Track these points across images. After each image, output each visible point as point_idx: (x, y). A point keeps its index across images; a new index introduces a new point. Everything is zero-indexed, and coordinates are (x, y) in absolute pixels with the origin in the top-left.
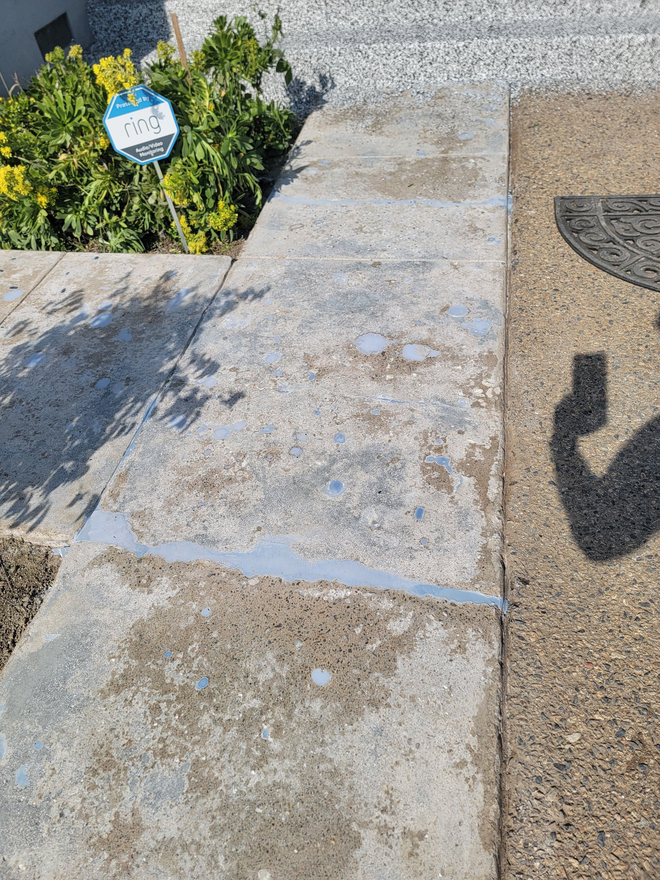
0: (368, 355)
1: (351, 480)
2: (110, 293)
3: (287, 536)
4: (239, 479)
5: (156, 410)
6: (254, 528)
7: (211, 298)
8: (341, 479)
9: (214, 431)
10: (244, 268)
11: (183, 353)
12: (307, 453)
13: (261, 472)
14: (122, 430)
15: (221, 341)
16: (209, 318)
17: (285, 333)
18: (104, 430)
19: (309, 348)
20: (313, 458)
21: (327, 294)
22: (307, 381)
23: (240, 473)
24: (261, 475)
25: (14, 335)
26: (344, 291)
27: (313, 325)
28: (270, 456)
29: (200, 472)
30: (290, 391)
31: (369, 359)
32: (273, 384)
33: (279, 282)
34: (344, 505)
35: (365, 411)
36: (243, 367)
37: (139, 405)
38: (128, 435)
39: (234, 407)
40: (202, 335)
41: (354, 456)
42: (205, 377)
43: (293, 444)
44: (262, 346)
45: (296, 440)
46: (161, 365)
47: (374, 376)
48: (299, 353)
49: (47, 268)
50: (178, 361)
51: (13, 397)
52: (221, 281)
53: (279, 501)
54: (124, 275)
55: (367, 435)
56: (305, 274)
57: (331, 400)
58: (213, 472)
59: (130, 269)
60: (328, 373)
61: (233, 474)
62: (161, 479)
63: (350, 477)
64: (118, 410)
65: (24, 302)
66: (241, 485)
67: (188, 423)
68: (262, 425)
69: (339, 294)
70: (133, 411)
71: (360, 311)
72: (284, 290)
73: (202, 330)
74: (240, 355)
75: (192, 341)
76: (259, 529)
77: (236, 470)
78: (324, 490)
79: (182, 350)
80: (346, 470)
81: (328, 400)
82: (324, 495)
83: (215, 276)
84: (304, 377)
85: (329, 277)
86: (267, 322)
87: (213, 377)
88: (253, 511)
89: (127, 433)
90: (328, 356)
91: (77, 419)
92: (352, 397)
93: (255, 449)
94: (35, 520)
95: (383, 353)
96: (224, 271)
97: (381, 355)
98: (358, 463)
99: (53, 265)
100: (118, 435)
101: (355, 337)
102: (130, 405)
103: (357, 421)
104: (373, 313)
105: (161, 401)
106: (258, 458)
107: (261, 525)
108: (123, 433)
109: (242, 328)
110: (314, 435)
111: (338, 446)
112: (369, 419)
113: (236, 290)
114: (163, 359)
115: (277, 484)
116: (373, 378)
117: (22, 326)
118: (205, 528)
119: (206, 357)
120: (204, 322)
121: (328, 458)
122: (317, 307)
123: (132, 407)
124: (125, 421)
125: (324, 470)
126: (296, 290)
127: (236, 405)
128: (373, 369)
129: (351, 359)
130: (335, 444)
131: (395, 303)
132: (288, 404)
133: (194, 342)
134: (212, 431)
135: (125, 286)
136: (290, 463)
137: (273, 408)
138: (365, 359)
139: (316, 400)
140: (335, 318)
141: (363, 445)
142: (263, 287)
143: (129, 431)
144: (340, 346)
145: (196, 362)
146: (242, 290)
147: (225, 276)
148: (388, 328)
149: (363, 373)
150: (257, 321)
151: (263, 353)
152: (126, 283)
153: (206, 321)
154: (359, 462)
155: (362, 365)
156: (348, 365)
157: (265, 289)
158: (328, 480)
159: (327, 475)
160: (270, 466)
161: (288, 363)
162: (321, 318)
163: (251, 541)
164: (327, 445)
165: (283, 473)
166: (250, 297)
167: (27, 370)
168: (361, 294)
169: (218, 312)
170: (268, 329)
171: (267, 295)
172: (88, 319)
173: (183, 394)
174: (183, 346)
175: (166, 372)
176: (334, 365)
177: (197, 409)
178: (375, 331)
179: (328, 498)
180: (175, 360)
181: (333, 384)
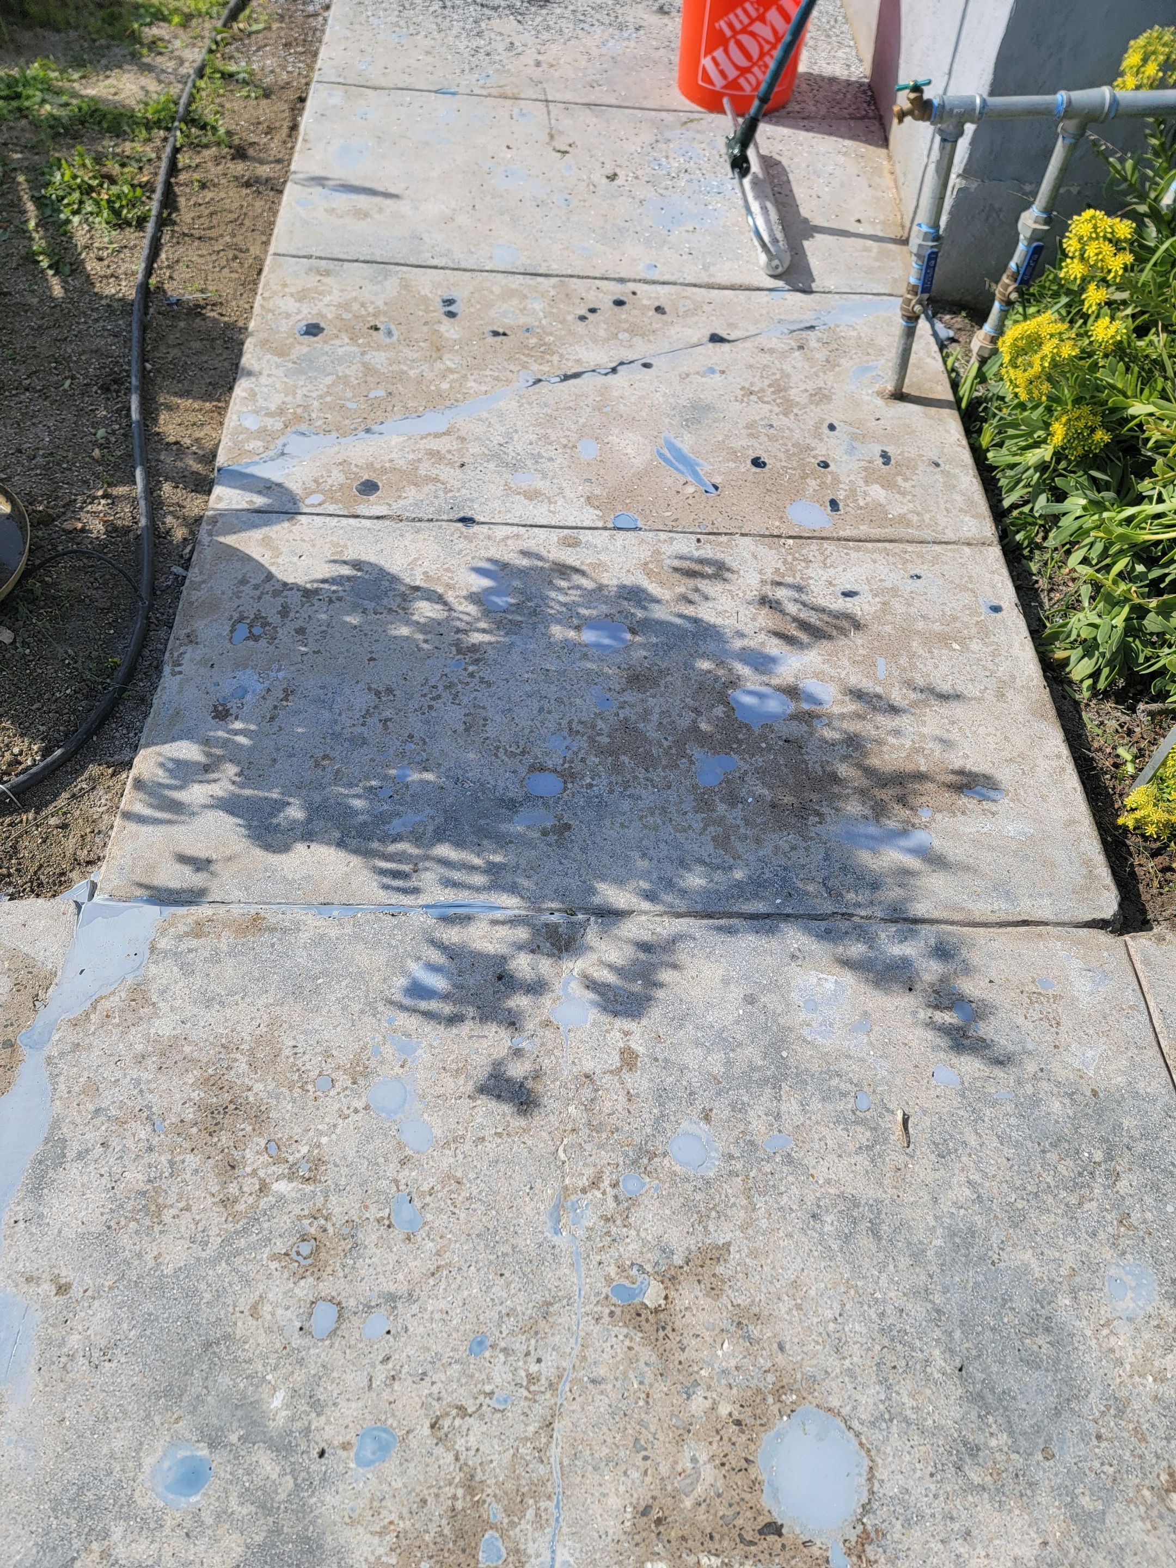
0: (753, 1474)
1: (209, 1521)
2: (867, 685)
3: (32, 1370)
4: (233, 1189)
5: (465, 920)
6: (67, 1274)
7: (911, 915)
8: (213, 1486)
9: (397, 1078)
10: (1078, 964)
11: (679, 915)
12: (318, 1353)
13: (254, 1238)
14: (396, 874)
15: (736, 993)
16: (828, 935)
17: (810, 1161)
18: (397, 838)
19: (753, 1254)
20: (299, 1377)
21: (1028, 1256)
22: (608, 1280)
23: (251, 1185)
24: (242, 1243)
25: (676, 570)
26: (1063, 1316)
27: (865, 1242)
28: (306, 1249)
29: (259, 1087)
30: (561, 1241)
31: (739, 1479)
32: (584, 1182)
33: (1044, 1084)
34: (119, 1517)
35: (495, 1511)
36: (639, 1081)
37: (479, 879)
38: (382, 893)
39: (483, 1100)
40: (751, 937)
41: (303, 1511)
42: (591, 996)
43: (352, 1302)
44: (738, 1108)
45: (368, 1308)
46: (620, 882)
47: (655, 1514)
48: (726, 1226)
49: (927, 534)
50: (646, 913)
51: (490, 643)
52: (993, 918)
53: (150, 1319)
54: (945, 687)
55: (390, 1538)
56: (1109, 1157)
57: (532, 1379)
58: (259, 1117)
59: (971, 690)
60: (653, 1343)
61: (248, 1170)
62: (242, 1006)
63: (222, 1515)
64: (459, 844)
65: (791, 542)
66: (210, 1200)
67: (423, 1005)
68: (422, 1195)
69: (1043, 1298)
70: (456, 875)
71: (976, 1398)
72: (1010, 1108)
73: (771, 931)
74: (692, 1057)
75: (722, 922)
76: (62, 1289)
77: (261, 1173)
78: (177, 1441)
79: (683, 909)
80: (246, 1496)
81: (534, 1368)
82: (160, 1445)
83: (1008, 896)
84: (621, 1268)
85: (1124, 1243)
86: (844, 1095)
87: (594, 1014)
88: (122, 1256)
89: (386, 887)
90: (726, 1324)
91: (429, 776)
92: (554, 1452)
93: (333, 1199)
94: (147, 812)
95: (774, 1529)
96: (1038, 915)
97: (762, 1520)
98: (276, 1531)
99: (940, 537)
100: (383, 872)
101: (834, 1402)
102: (477, 861)
103: (449, 1491)
104: (974, 1450)
105: (495, 922)
106: (299, 1218)
107: (76, 1291)
108: (386, 881)
109: (805, 1032)
110: (387, 1359)
111: (345, 1446)
112: (460, 1534)
113: (967, 970)
114: (645, 875)
115: (208, 1296)
116: (645, 1512)
117: (709, 570)
118: (80, 1156)
119: (665, 976)
120: (806, 928)
121: (298, 1425)
122: (952, 1234)
123: (473, 868)
124: (427, 869)
125: (254, 1423)
126: (1018, 1145)
127: (493, 1104)
128: (688, 1503)
129: (724, 1409)
130: (350, 1436)
131: (1055, 1531)
132: (507, 1248)
133: (719, 929)
134: (398, 1070)
135: (904, 704)
136: (280, 1311)
137: (490, 1207)
138: (733, 1461)
139: (530, 1330)
140: (918, 1310)
141: (348, 1533)
142: (1003, 1041)
143: (398, 889)
144: (780, 1359)
145: (642, 956)
146: (969, 987)
147: (1025, 923)
148: (908, 1524)
149: (664, 1470)
150: (843, 1065)
151: (707, 1118)
152: (914, 704)
153: (809, 931)
154: (279, 1532)
155: (703, 1457)
156: (698, 1404)
157: (997, 1052)
158: (213, 1445)
159: (233, 1438)
160: (274, 1257)
161: (676, 1203)
162: (904, 1262)
163: (29, 1280)
164: (350, 1410)
165: (244, 1303)
166: (947, 1018)
167: (572, 634)
168: (1067, 1382)
169: (857, 950)
170: (815, 1104)
171: (970, 1065)
172: (758, 677)
173: (523, 965)
174: (699, 907)
175: (596, 900)
176: (689, 1354)
177: (471, 1011)
178: (882, 1473)
179: (148, 1462)
180: (646, 905)
181: (602, 1371)
